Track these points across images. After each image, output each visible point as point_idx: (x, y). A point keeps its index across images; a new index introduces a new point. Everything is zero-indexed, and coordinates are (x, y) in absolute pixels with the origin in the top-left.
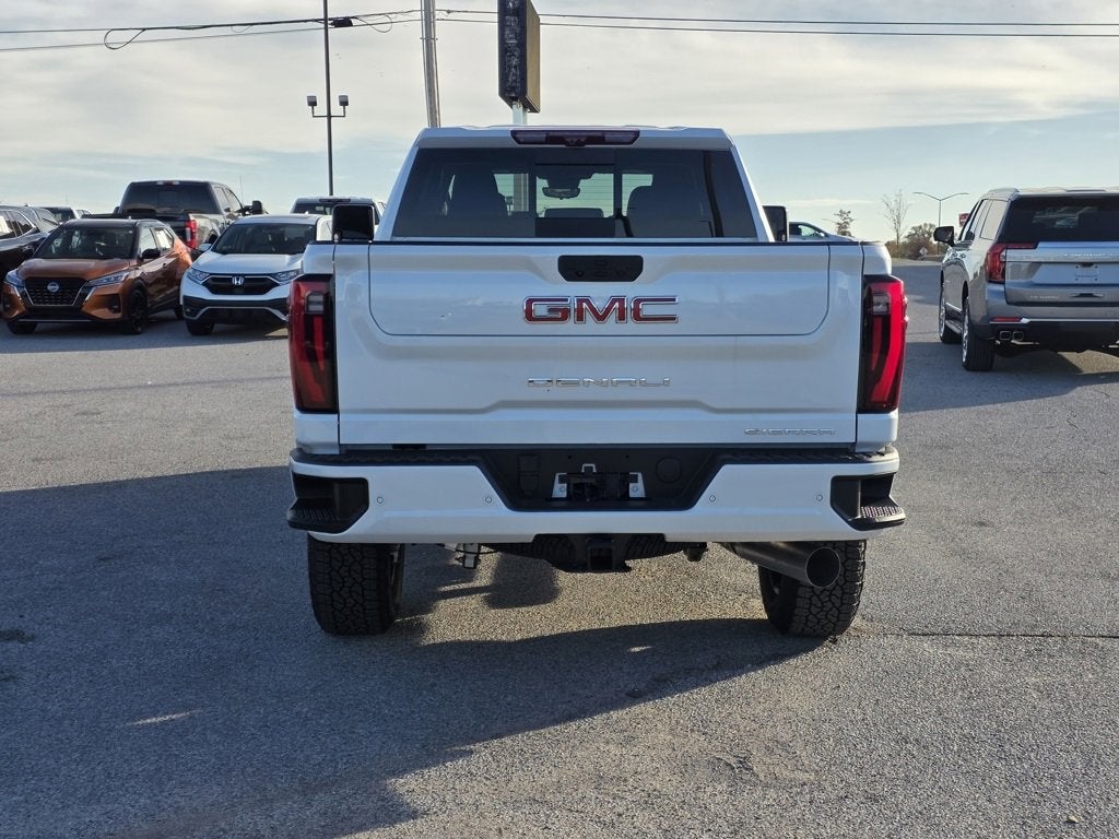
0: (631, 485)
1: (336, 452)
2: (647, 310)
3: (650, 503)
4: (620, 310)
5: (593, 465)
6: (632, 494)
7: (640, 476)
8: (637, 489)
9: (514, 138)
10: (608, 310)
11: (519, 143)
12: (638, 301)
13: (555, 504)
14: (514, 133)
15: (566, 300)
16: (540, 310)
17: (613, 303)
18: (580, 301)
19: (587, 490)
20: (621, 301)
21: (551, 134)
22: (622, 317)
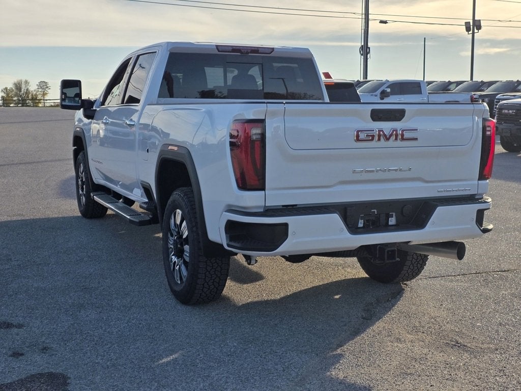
0: (390, 219)
1: (262, 210)
2: (407, 135)
3: (398, 227)
4: (396, 135)
5: (376, 211)
6: (390, 223)
7: (394, 214)
8: (392, 221)
9: (217, 49)
10: (391, 136)
11: (219, 51)
12: (403, 131)
13: (359, 230)
14: (217, 46)
15: (373, 131)
16: (362, 136)
17: (393, 132)
18: (379, 131)
19: (370, 222)
20: (396, 131)
21: (234, 48)
22: (396, 139)
